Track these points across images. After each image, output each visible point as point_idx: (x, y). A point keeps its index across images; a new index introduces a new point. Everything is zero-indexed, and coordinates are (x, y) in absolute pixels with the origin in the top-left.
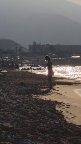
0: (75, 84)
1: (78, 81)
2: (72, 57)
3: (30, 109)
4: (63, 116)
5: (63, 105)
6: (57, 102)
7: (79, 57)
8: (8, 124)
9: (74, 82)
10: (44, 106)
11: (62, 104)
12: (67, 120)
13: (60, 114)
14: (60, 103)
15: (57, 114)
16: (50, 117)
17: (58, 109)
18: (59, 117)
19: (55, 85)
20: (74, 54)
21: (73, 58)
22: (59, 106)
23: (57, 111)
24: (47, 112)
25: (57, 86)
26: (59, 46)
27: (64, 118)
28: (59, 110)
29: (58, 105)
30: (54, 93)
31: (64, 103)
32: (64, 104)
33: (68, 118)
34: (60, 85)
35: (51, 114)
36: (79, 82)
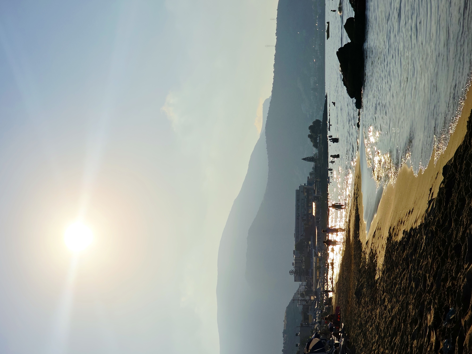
0: (357, 210)
1: (353, 206)
2: (314, 214)
3: (401, 281)
4: (412, 229)
5: (394, 229)
6: (388, 239)
7: (314, 204)
8: (429, 317)
9: (354, 212)
10: (396, 260)
11: (391, 230)
12: (419, 224)
13: (408, 235)
14: (391, 233)
15: (408, 239)
16: (415, 250)
17: (400, 237)
18: (414, 235)
19: (359, 241)
20: (310, 212)
21: (316, 213)
22: (395, 236)
23: (403, 238)
24: (407, 255)
25: (361, 238)
26: (297, 236)
27: (416, 227)
28: (402, 235)
29: (393, 237)
30: (372, 243)
31: (390, 228)
32: (392, 228)
33: (416, 221)
34: (359, 233)
35: (409, 248)
36: (354, 204)
